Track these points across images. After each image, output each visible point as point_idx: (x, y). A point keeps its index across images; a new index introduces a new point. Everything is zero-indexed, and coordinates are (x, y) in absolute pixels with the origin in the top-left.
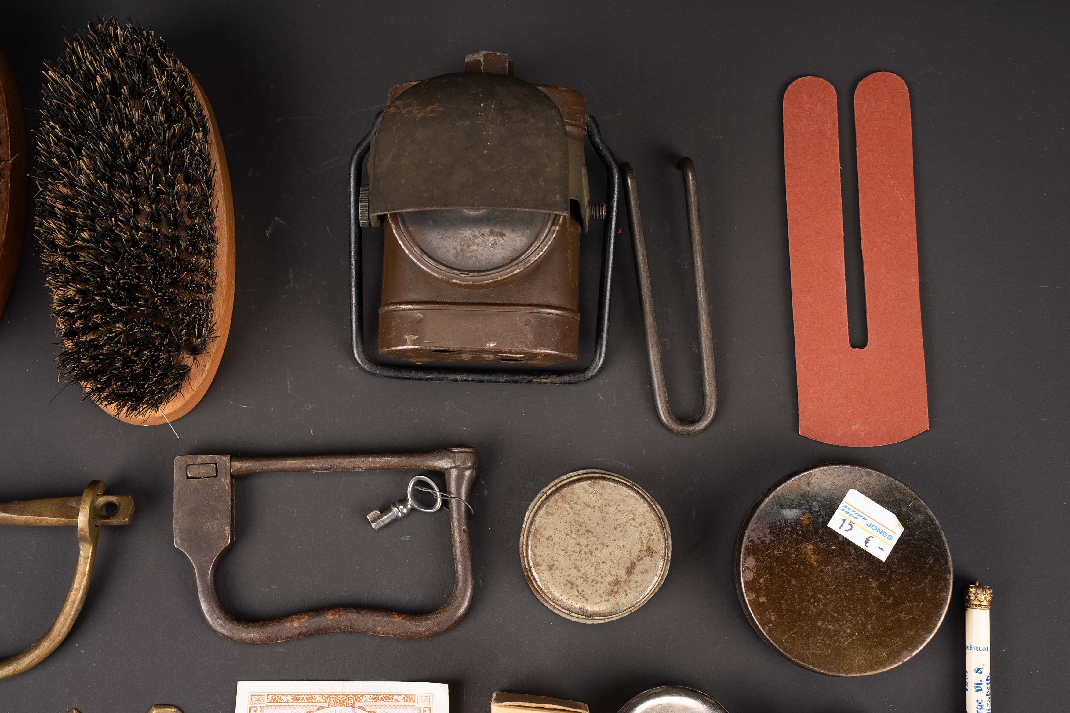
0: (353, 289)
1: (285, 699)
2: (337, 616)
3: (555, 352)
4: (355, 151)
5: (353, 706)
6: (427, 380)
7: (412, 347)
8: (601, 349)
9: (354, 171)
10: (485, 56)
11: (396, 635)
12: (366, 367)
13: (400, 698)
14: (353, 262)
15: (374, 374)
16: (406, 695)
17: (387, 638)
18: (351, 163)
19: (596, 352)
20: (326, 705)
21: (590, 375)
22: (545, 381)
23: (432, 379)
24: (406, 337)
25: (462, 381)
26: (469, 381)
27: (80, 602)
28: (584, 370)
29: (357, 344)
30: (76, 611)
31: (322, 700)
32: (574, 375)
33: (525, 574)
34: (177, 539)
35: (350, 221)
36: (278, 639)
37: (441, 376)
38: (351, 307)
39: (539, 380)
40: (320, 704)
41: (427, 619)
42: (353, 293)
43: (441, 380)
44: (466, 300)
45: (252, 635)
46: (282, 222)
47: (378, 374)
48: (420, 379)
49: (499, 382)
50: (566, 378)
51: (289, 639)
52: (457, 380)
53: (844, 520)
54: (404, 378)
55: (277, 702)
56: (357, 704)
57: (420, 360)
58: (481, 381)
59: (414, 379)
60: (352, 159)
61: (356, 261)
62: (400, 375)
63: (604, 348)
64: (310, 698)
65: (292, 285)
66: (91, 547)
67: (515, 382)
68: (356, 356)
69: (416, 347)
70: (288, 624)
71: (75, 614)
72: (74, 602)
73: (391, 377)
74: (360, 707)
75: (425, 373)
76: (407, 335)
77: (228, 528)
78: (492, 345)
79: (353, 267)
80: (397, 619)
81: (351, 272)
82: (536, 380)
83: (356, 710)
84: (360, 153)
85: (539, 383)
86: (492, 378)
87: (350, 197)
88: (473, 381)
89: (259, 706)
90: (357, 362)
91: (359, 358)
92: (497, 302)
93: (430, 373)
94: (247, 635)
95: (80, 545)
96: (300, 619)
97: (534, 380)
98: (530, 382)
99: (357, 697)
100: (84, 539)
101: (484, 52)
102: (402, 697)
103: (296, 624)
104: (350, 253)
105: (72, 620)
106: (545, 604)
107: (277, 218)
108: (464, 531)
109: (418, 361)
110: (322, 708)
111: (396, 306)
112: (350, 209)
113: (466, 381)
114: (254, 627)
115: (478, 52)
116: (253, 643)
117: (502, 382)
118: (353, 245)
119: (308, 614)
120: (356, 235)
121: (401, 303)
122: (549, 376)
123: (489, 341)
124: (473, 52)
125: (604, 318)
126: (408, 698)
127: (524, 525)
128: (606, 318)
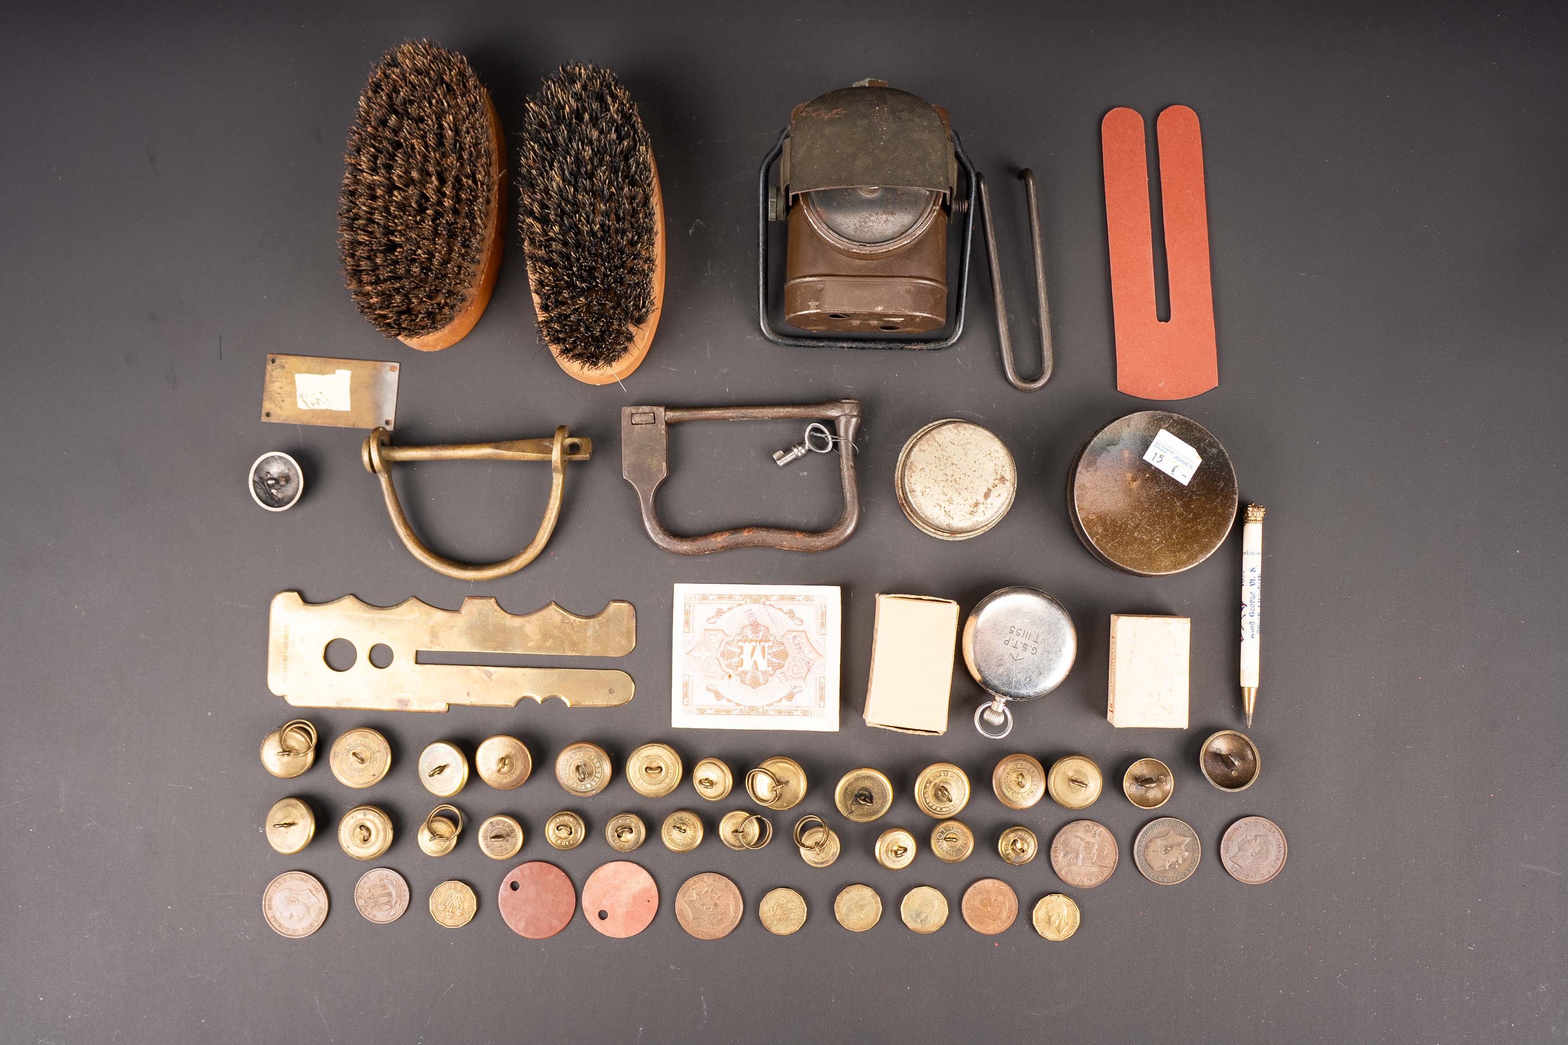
0: (761, 273)
1: (711, 597)
2: (751, 533)
3: (930, 316)
4: (764, 160)
5: (764, 604)
6: (819, 347)
7: (815, 311)
8: (960, 321)
9: (763, 176)
10: (870, 82)
11: (797, 549)
12: (771, 337)
13: (801, 598)
14: (761, 250)
15: (776, 343)
16: (806, 596)
17: (790, 551)
18: (760, 170)
19: (956, 324)
20: (743, 602)
21: (951, 342)
22: (915, 347)
23: (823, 347)
24: (810, 303)
25: (847, 348)
26: (853, 348)
27: (555, 520)
28: (946, 339)
29: (763, 318)
30: (552, 527)
31: (741, 599)
32: (938, 343)
33: (900, 502)
34: (626, 472)
35: (759, 218)
36: (705, 551)
37: (831, 344)
38: (759, 288)
39: (910, 347)
40: (739, 602)
41: (823, 536)
42: (761, 276)
43: (831, 347)
44: (858, 273)
45: (686, 547)
46: (702, 223)
47: (780, 342)
48: (814, 347)
49: (877, 349)
50: (932, 346)
51: (714, 551)
52: (843, 347)
53: (1156, 454)
54: (801, 346)
55: (705, 600)
56: (767, 603)
57: (816, 328)
58: (863, 348)
59: (809, 347)
60: (761, 167)
61: (763, 250)
62: (798, 343)
63: (962, 321)
64: (730, 597)
65: (710, 273)
66: (562, 476)
67: (890, 349)
68: (763, 327)
69: (818, 311)
70: (713, 539)
71: (551, 529)
72: (550, 519)
73: (790, 345)
74: (770, 605)
75: (818, 341)
76: (810, 301)
77: (664, 464)
78: (880, 309)
79: (761, 255)
80: (799, 536)
81: (759, 259)
82: (908, 347)
83: (768, 607)
84: (768, 162)
85: (910, 349)
86: (872, 345)
87: (759, 197)
88: (856, 348)
89: (691, 602)
90: (763, 333)
91: (765, 329)
92: (883, 275)
93: (821, 342)
94: (681, 547)
95: (554, 475)
96: (722, 535)
97: (906, 347)
98: (902, 348)
99: (767, 597)
100: (556, 470)
101: (868, 80)
102: (803, 597)
103: (719, 539)
104: (759, 243)
105: (549, 532)
106: (916, 525)
107: (697, 220)
108: (852, 467)
109: (814, 329)
110: (741, 605)
111: (801, 279)
112: (759, 208)
113: (851, 348)
114: (687, 541)
115: (863, 79)
116: (686, 554)
117: (881, 349)
118: (761, 237)
119: (729, 532)
120: (763, 229)
121: (805, 277)
122: (918, 343)
123: (877, 305)
124: (859, 80)
125: (963, 296)
126: (807, 598)
127: (898, 464)
128: (965, 295)
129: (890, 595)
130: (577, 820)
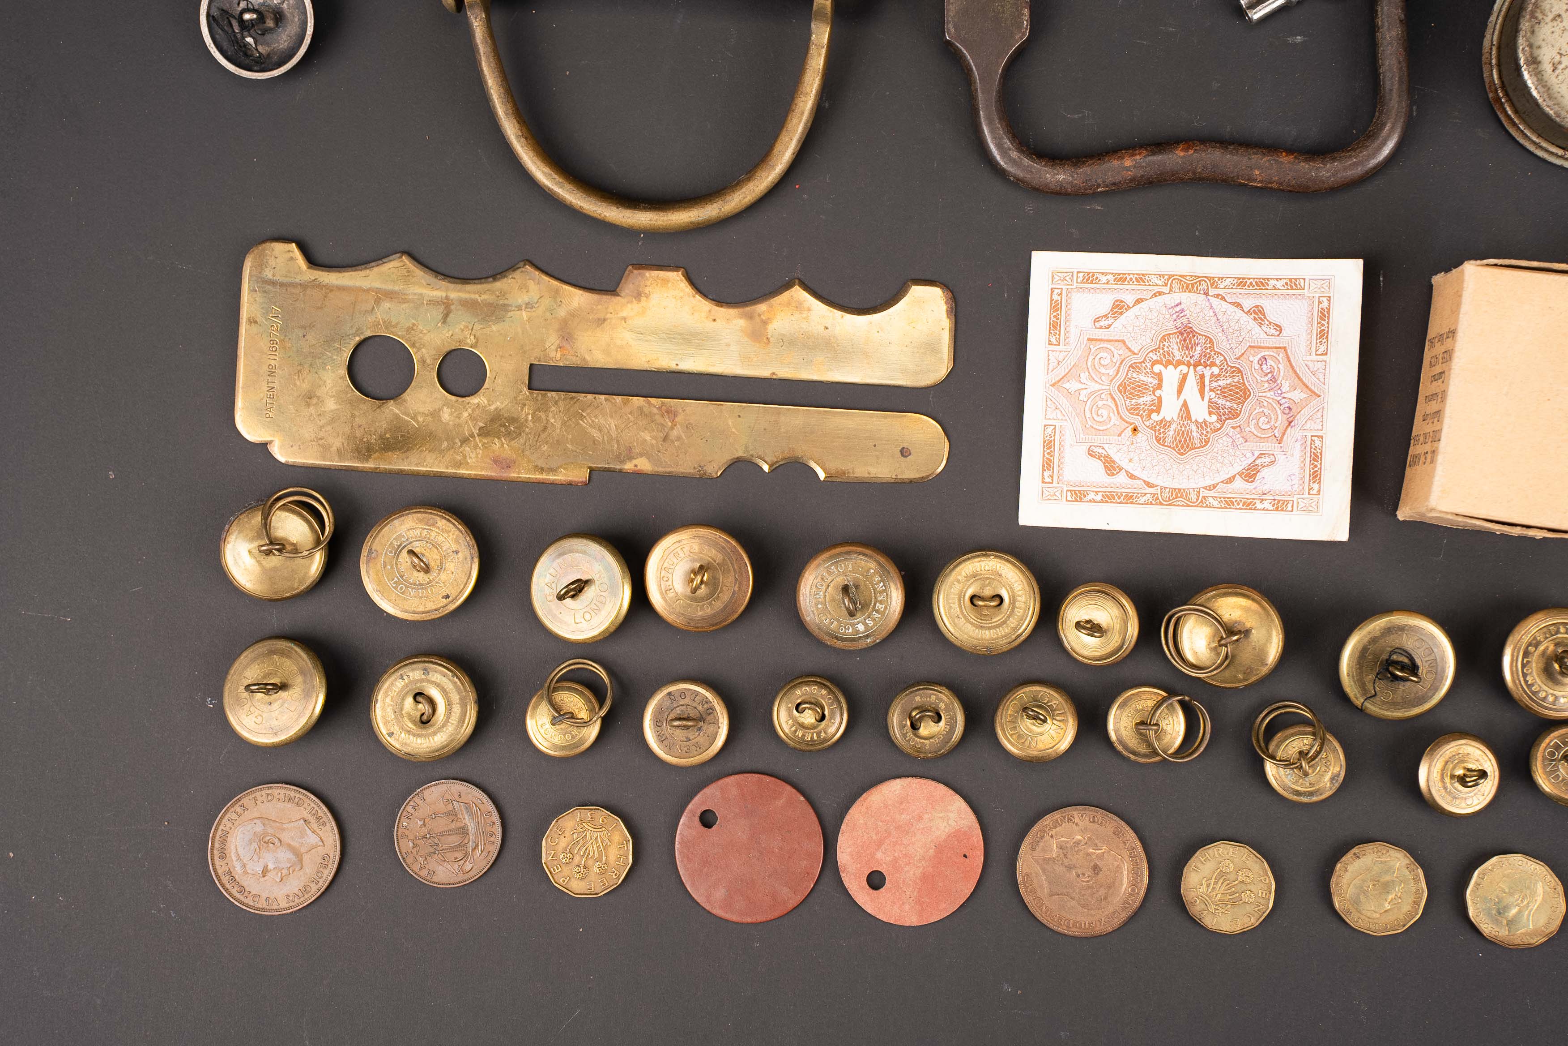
1: (1104, 279)
2: (1191, 152)
5: (1206, 294)
11: (1281, 184)
13: (1279, 284)
16: (1290, 280)
17: (1265, 190)
20: (1166, 289)
27: (810, 114)
30: (804, 128)
31: (1159, 283)
33: (1491, 95)
34: (951, 26)
36: (1099, 186)
40: (1157, 289)
41: (1334, 159)
45: (1061, 177)
51: (1116, 190)
55: (1091, 283)
56: (1212, 292)
64: (1141, 279)
66: (828, 29)
70: (1115, 163)
71: (802, 133)
72: (803, 113)
74: (1218, 296)
77: (1026, 11)
80: (1285, 159)
83: (1212, 300)
89: (1064, 287)
94: (1053, 176)
95: (813, 26)
96: (1133, 155)
99: (1213, 281)
100: (821, 15)
102: (1283, 282)
103: (1128, 162)
105: (799, 141)
106: (1522, 141)
108: (1401, 21)
110: (1160, 293)
114: (1064, 165)
116: (1059, 193)
119: (1146, 150)
126: (1293, 284)
127: (1493, 18)
129: (1486, 261)
130: (834, 693)
